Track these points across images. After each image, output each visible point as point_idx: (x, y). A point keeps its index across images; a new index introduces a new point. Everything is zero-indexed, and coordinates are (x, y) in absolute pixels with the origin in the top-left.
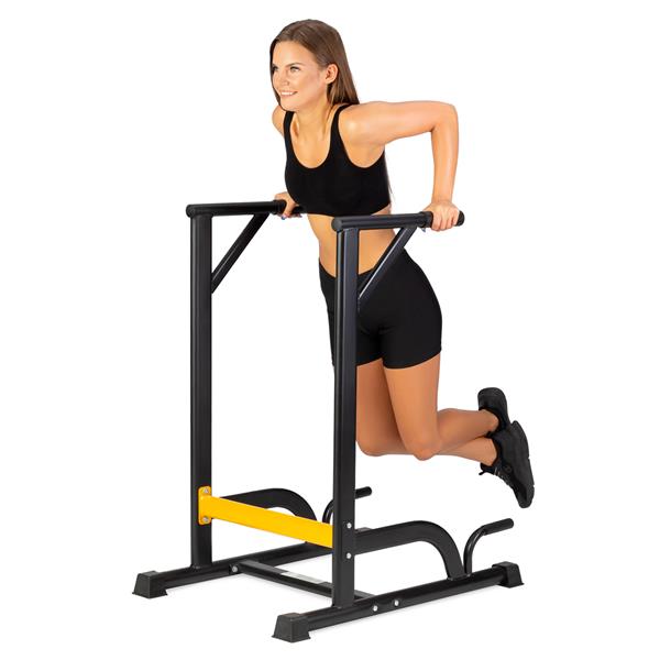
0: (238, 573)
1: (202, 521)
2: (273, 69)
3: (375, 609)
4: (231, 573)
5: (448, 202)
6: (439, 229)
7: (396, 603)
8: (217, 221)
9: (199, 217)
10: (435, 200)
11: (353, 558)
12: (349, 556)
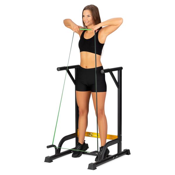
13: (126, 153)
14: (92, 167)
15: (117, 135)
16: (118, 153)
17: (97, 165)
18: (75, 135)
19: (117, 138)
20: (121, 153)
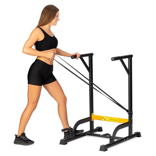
13: (137, 135)
14: (104, 148)
15: (128, 119)
16: (129, 135)
17: (108, 147)
18: (89, 119)
19: (128, 121)
20: (132, 136)
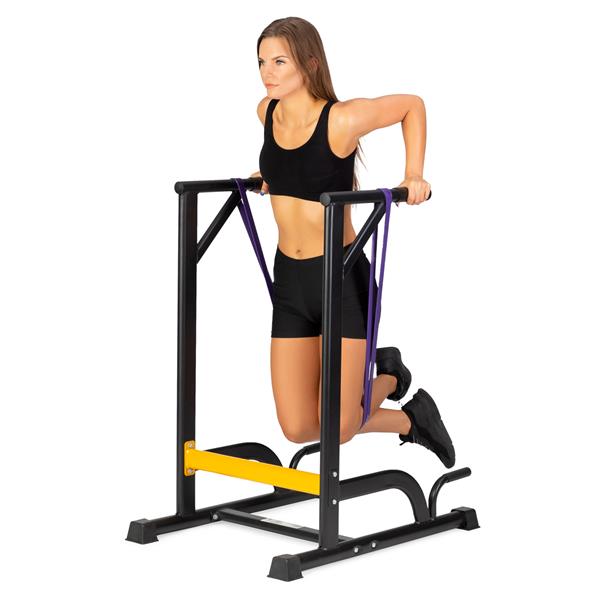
0: (218, 520)
1: (188, 473)
2: (261, 62)
3: (356, 550)
4: (212, 520)
5: (420, 178)
6: (414, 203)
7: (374, 545)
8: (202, 197)
9: (186, 194)
10: (408, 177)
11: (337, 504)
12: (335, 502)
